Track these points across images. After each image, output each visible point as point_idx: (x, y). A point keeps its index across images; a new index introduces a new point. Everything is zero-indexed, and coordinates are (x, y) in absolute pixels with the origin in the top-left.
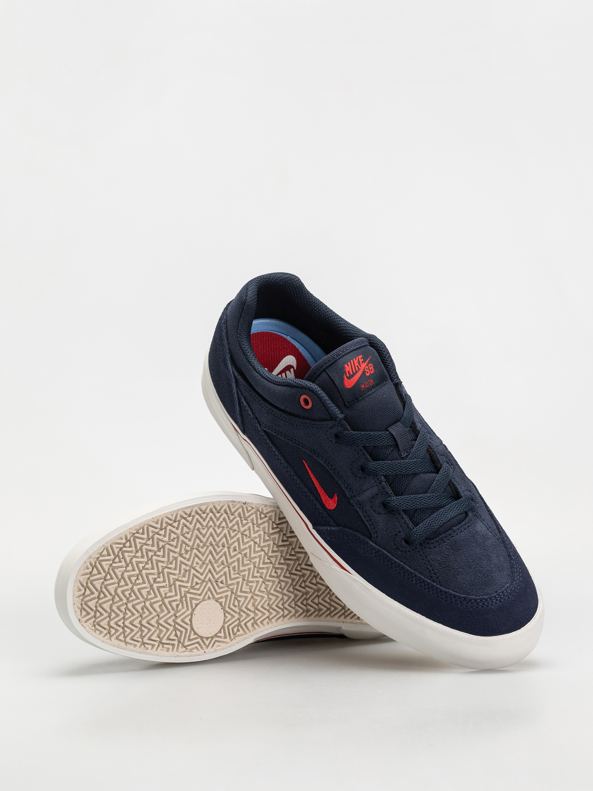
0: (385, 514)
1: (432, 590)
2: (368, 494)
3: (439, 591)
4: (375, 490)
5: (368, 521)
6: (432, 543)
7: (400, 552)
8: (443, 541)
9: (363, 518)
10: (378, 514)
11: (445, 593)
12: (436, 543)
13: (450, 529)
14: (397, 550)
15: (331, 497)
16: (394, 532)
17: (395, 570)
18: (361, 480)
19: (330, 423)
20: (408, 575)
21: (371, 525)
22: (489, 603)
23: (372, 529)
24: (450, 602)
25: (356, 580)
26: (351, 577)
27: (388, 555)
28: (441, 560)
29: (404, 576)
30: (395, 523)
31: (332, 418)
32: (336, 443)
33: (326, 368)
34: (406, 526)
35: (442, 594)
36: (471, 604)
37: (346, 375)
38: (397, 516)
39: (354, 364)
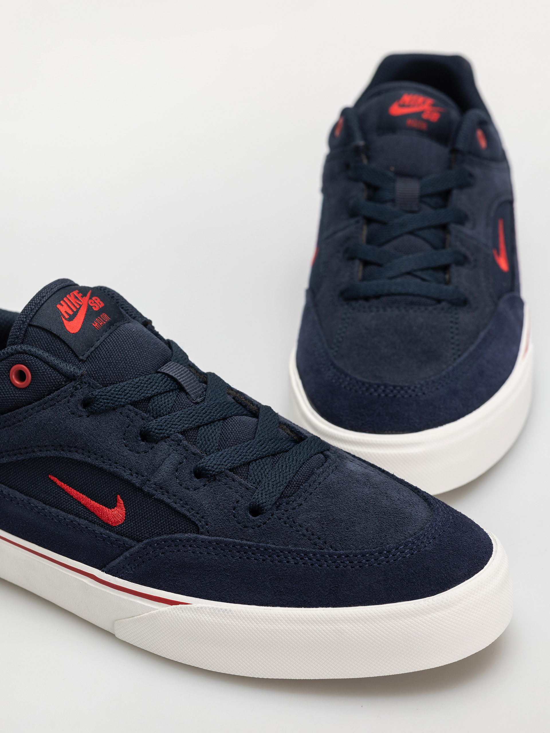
0: (204, 486)
1: (325, 561)
2: (167, 468)
3: (336, 557)
4: (175, 457)
5: (183, 507)
6: (293, 502)
7: (251, 531)
8: (308, 492)
9: (175, 506)
10: (194, 491)
11: (346, 557)
12: (299, 498)
13: (313, 473)
14: (246, 529)
15: (112, 505)
16: (230, 504)
17: (255, 559)
18: (148, 453)
19: (69, 387)
20: (278, 556)
21: (191, 510)
22: (418, 545)
23: (194, 516)
24: (360, 567)
25: (201, 608)
26: (191, 609)
27: (235, 542)
28: (319, 517)
29: (272, 562)
30: (226, 491)
31: (70, 378)
32: (88, 417)
33: (31, 321)
34: (243, 489)
35: (342, 561)
36: (394, 555)
37: (64, 317)
38: (225, 481)
39: (70, 301)
